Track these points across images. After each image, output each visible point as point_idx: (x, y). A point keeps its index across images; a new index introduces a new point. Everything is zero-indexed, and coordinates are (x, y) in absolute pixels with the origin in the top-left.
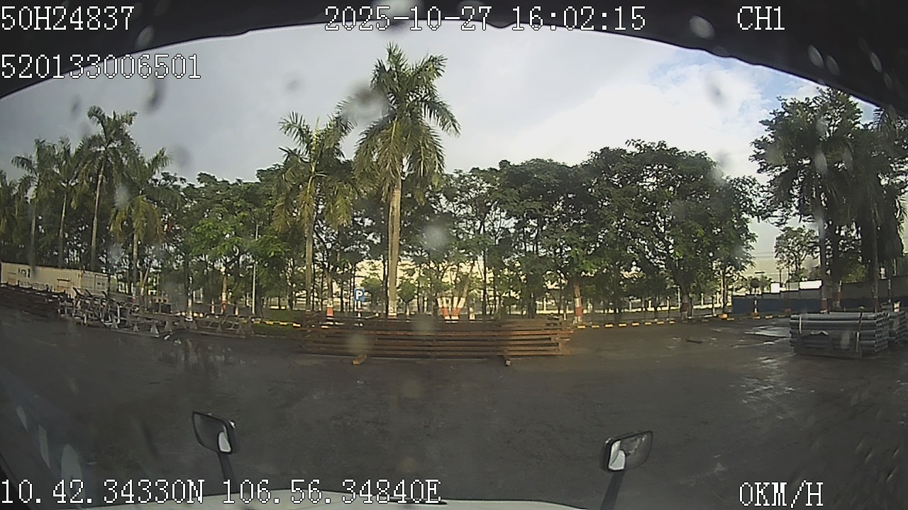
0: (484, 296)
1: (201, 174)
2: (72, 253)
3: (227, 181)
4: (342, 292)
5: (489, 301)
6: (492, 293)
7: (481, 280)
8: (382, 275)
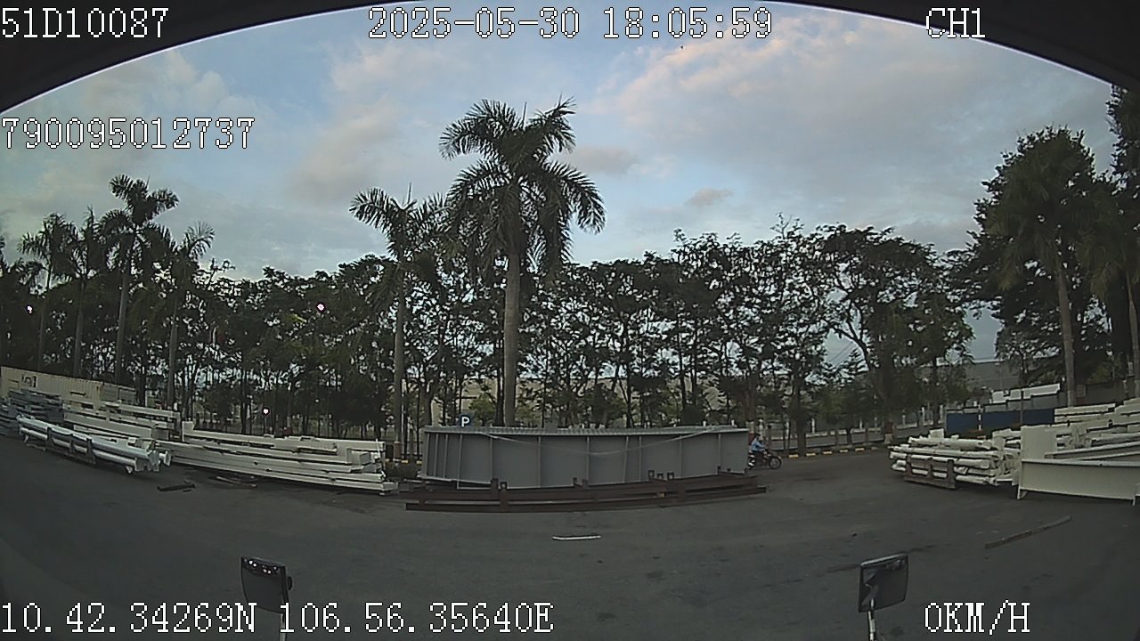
7: (624, 401)
8: (496, 396)
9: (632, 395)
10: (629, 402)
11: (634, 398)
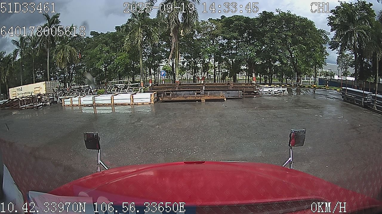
0: (214, 72)
1: (92, 32)
2: (38, 76)
3: (103, 33)
4: (154, 73)
5: (217, 74)
6: (218, 70)
7: (213, 65)
8: (171, 65)
9: (216, 63)
10: (215, 66)
11: (216, 64)
